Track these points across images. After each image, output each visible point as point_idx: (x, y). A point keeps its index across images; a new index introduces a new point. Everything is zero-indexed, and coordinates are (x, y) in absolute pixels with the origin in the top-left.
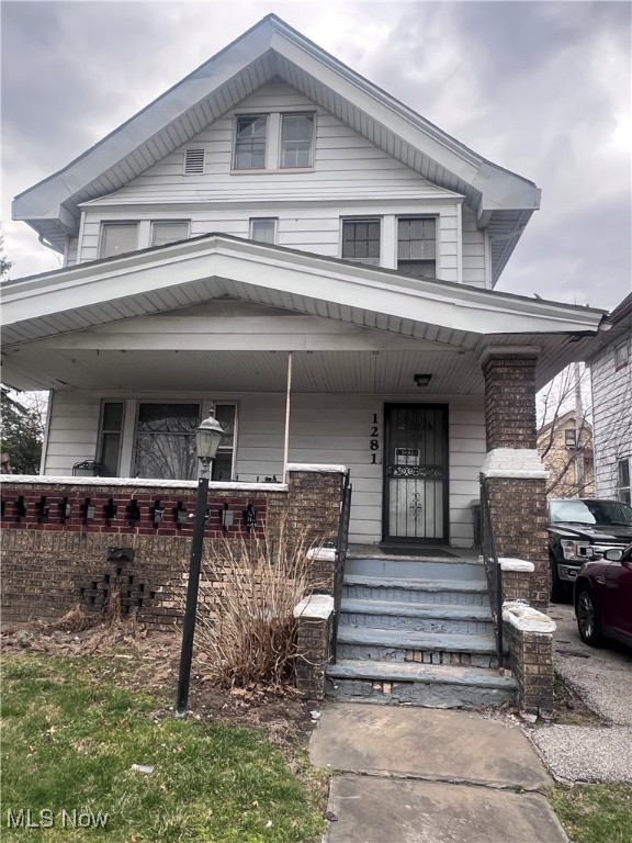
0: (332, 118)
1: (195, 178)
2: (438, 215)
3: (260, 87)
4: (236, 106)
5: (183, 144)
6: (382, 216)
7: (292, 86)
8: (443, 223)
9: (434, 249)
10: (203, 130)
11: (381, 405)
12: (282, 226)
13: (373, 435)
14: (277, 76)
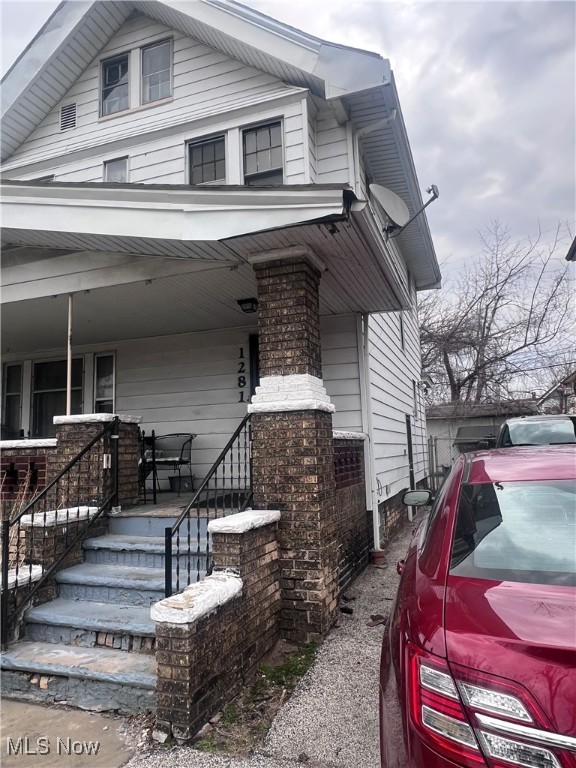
0: (187, 39)
1: (70, 132)
2: (282, 117)
3: (121, 26)
4: (100, 52)
5: (57, 103)
6: (226, 131)
7: (149, 17)
8: (288, 125)
9: (280, 157)
10: (74, 84)
11: (247, 338)
12: (132, 164)
13: (240, 371)
14: (136, 10)
